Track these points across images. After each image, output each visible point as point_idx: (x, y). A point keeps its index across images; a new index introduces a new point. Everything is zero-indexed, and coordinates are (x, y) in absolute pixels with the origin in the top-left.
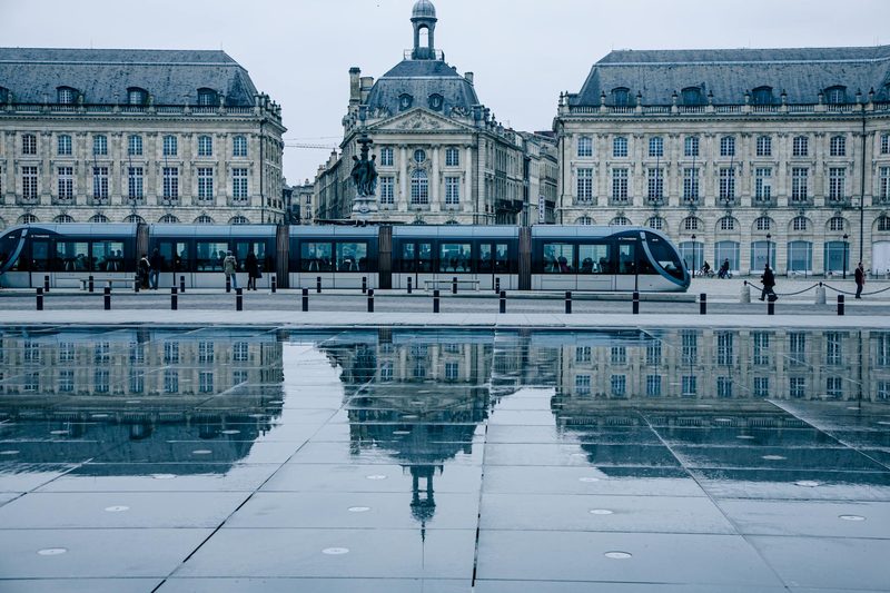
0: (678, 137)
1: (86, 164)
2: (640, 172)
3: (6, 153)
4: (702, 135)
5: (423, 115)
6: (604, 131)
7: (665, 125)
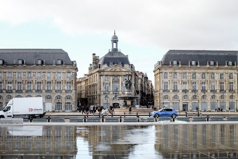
0: (191, 73)
1: (26, 81)
2: (181, 83)
3: (4, 78)
4: (197, 73)
5: (117, 67)
6: (171, 72)
7: (187, 70)
